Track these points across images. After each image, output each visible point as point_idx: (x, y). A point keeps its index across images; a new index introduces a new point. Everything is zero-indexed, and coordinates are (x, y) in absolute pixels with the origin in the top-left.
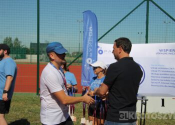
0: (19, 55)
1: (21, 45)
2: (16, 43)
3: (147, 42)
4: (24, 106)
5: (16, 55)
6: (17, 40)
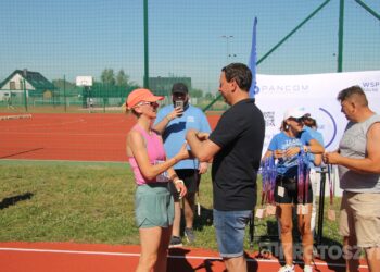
1: (128, 82)
2: (120, 79)
3: (340, 70)
4: (123, 185)
5: (120, 99)
6: (122, 73)
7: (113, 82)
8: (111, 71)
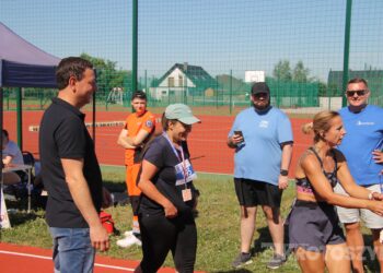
0: (303, 99)
1: (308, 77)
2: (298, 74)
5: (297, 99)
6: (300, 65)
7: (290, 78)
8: (287, 64)
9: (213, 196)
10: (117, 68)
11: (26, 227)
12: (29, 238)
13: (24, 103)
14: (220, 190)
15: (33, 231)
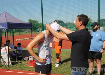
1: (92, 22)
9: (65, 55)
10: (39, 23)
11: (16, 65)
12: (17, 68)
13: (14, 33)
14: (66, 53)
15: (18, 66)
